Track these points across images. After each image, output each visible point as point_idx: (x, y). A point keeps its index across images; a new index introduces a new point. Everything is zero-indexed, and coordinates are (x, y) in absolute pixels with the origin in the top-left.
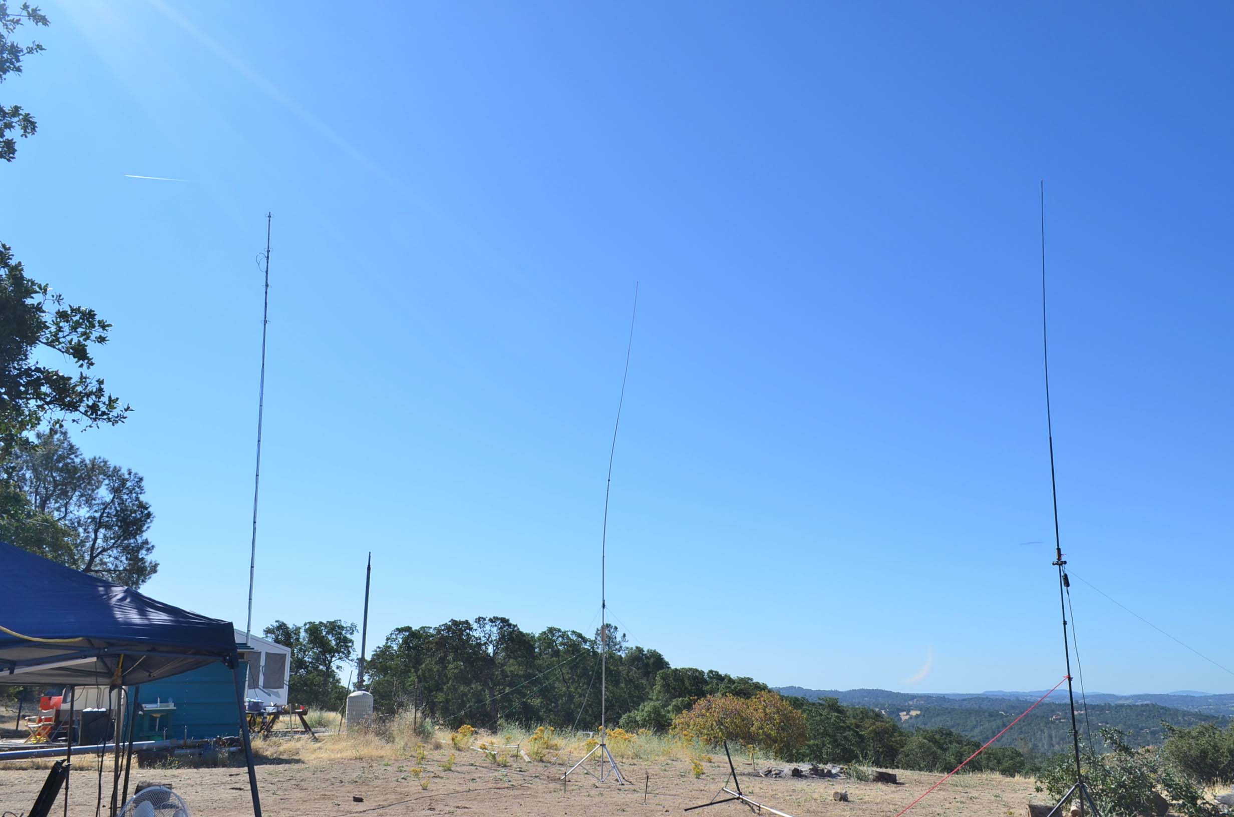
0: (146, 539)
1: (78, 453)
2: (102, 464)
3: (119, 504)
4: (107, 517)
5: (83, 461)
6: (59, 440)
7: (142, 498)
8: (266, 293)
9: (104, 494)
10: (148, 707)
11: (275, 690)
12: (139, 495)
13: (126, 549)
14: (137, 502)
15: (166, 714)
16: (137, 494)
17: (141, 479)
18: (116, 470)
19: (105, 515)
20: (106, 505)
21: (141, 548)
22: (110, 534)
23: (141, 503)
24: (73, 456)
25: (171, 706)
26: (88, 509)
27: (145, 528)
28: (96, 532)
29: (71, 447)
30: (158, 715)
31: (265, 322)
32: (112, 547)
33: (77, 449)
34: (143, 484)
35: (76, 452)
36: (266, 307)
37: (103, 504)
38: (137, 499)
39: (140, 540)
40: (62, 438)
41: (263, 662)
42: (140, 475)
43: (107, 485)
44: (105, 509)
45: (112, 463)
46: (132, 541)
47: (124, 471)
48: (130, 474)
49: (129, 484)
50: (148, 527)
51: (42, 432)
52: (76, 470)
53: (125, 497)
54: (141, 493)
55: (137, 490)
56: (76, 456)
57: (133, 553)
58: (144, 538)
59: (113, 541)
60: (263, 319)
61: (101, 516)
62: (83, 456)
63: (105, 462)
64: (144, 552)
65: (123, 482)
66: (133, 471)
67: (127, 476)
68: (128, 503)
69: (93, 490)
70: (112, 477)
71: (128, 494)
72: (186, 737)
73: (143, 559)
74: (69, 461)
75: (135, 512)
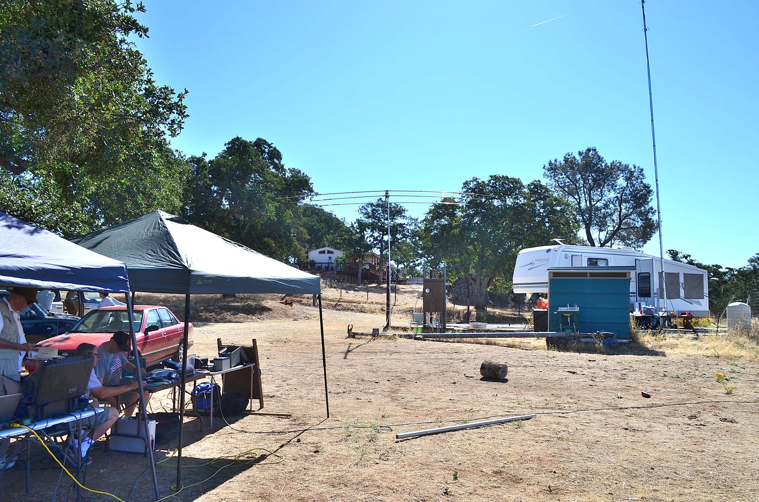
0: (652, 207)
1: (603, 160)
2: (618, 164)
3: (631, 187)
4: (625, 196)
5: (606, 165)
6: (592, 155)
7: (644, 181)
8: (643, 7)
9: (621, 182)
10: (561, 309)
11: (697, 300)
12: (643, 180)
13: (640, 214)
14: (642, 185)
15: (573, 315)
16: (641, 179)
17: (642, 170)
18: (627, 167)
19: (623, 195)
20: (624, 189)
21: (649, 212)
22: (628, 205)
23: (645, 185)
24: (601, 163)
25: (577, 309)
26: (614, 192)
27: (649, 200)
28: (620, 206)
29: (599, 157)
30: (569, 315)
31: (646, 30)
32: (631, 213)
33: (603, 158)
34: (644, 172)
35: (602, 160)
36: (644, 18)
37: (622, 188)
38: (642, 182)
39: (647, 207)
40: (594, 153)
41: (682, 280)
42: (641, 167)
43: (622, 176)
44: (624, 190)
45: (624, 163)
46: (643, 208)
47: (631, 166)
48: (635, 168)
49: (635, 174)
50: (651, 199)
51: (581, 151)
52: (603, 170)
53: (634, 182)
54: (643, 179)
55: (641, 177)
56: (603, 162)
57: (644, 216)
58: (650, 206)
59: (632, 210)
60: (643, 28)
61: (622, 196)
62: (606, 161)
63: (620, 163)
64: (650, 214)
65: (632, 173)
66: (637, 166)
67: (633, 169)
68: (637, 185)
69: (615, 181)
70: (625, 171)
71: (635, 180)
72: (575, 331)
73: (651, 219)
74: (599, 166)
75: (642, 191)
